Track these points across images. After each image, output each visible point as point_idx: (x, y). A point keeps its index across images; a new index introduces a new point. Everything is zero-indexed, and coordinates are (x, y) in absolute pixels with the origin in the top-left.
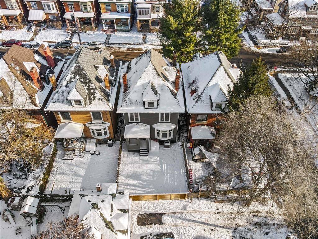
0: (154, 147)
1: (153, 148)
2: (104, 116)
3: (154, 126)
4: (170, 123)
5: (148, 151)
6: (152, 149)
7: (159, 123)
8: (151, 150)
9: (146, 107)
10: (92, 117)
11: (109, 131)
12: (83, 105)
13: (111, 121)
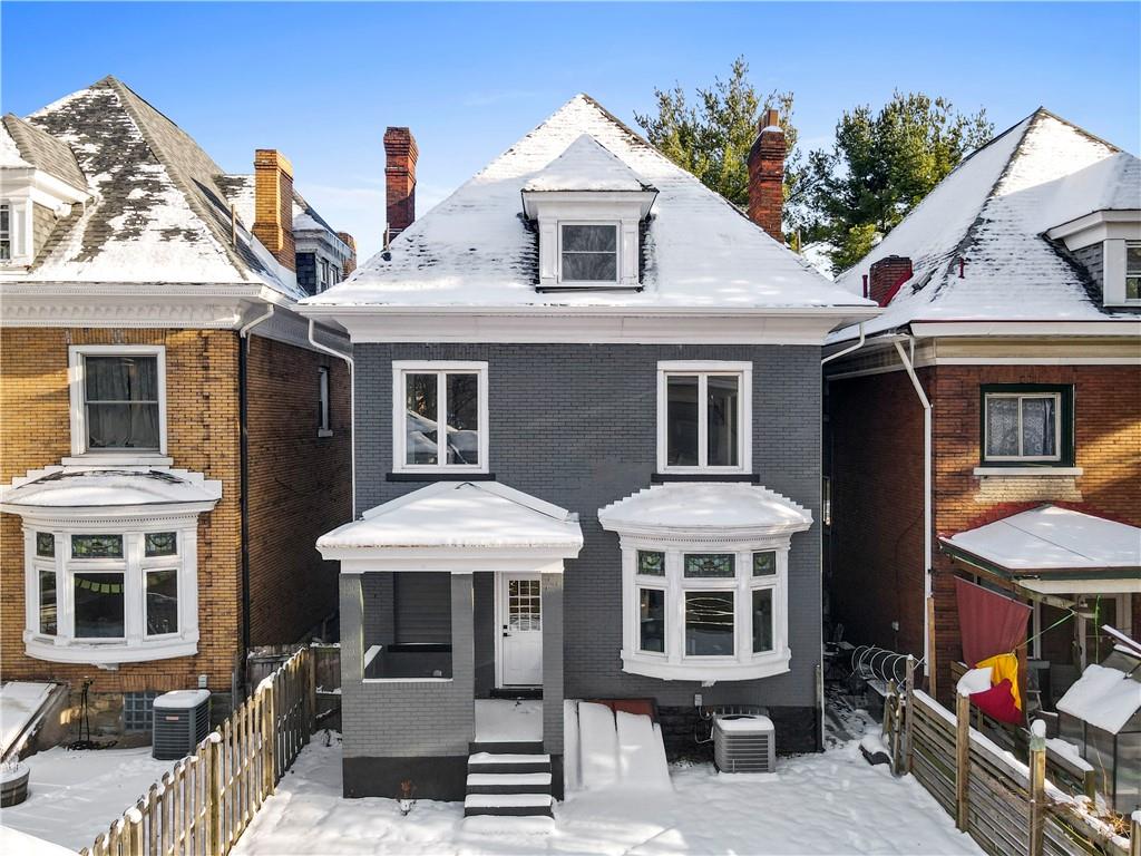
0: (617, 754)
1: (606, 761)
2: (184, 402)
3: (611, 516)
4: (754, 479)
5: (557, 790)
6: (599, 769)
7: (658, 479)
8: (587, 776)
9: (544, 273)
10: (78, 415)
11: (206, 581)
12: (22, 249)
13: (231, 452)
